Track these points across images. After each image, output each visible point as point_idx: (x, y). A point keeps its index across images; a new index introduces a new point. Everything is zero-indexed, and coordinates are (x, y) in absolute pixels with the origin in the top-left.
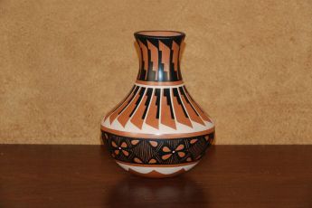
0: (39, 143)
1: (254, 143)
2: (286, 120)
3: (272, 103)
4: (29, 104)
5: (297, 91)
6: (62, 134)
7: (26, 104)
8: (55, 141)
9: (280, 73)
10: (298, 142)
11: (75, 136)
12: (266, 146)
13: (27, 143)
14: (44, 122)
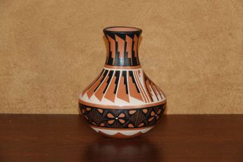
0: (38, 113)
1: (202, 113)
2: (226, 95)
3: (215, 82)
4: (31, 83)
5: (234, 74)
6: (55, 106)
7: (29, 83)
8: (50, 112)
9: (221, 60)
10: (235, 112)
11: (66, 108)
12: (211, 115)
13: (30, 113)
14: (42, 97)
